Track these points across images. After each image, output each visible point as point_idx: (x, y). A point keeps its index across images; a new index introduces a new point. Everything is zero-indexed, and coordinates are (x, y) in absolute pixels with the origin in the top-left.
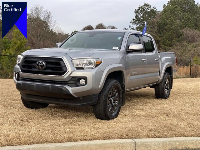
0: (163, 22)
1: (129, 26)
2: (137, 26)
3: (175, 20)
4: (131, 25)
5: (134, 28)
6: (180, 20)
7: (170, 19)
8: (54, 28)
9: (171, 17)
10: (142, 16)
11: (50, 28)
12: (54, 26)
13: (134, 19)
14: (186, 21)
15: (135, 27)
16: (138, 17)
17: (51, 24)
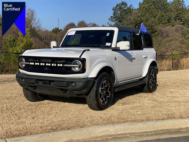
0: (139, 19)
1: (108, 23)
2: (114, 23)
3: (150, 17)
4: (110, 22)
5: (112, 25)
6: (154, 17)
7: (146, 17)
9: (146, 14)
10: (119, 13)
13: (112, 17)
14: (160, 18)
15: (113, 23)
16: (115, 14)
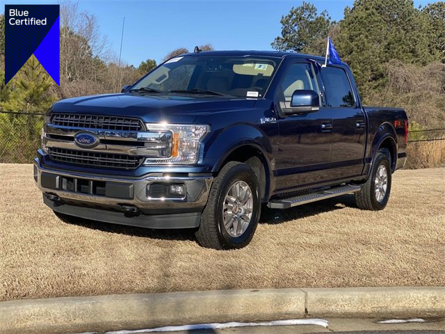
0: (343, 45)
3: (368, 42)
6: (380, 42)
7: (358, 41)
8: (103, 52)
9: (359, 34)
10: (297, 30)
11: (93, 53)
12: (102, 47)
13: (278, 38)
16: (287, 33)
17: (96, 44)
